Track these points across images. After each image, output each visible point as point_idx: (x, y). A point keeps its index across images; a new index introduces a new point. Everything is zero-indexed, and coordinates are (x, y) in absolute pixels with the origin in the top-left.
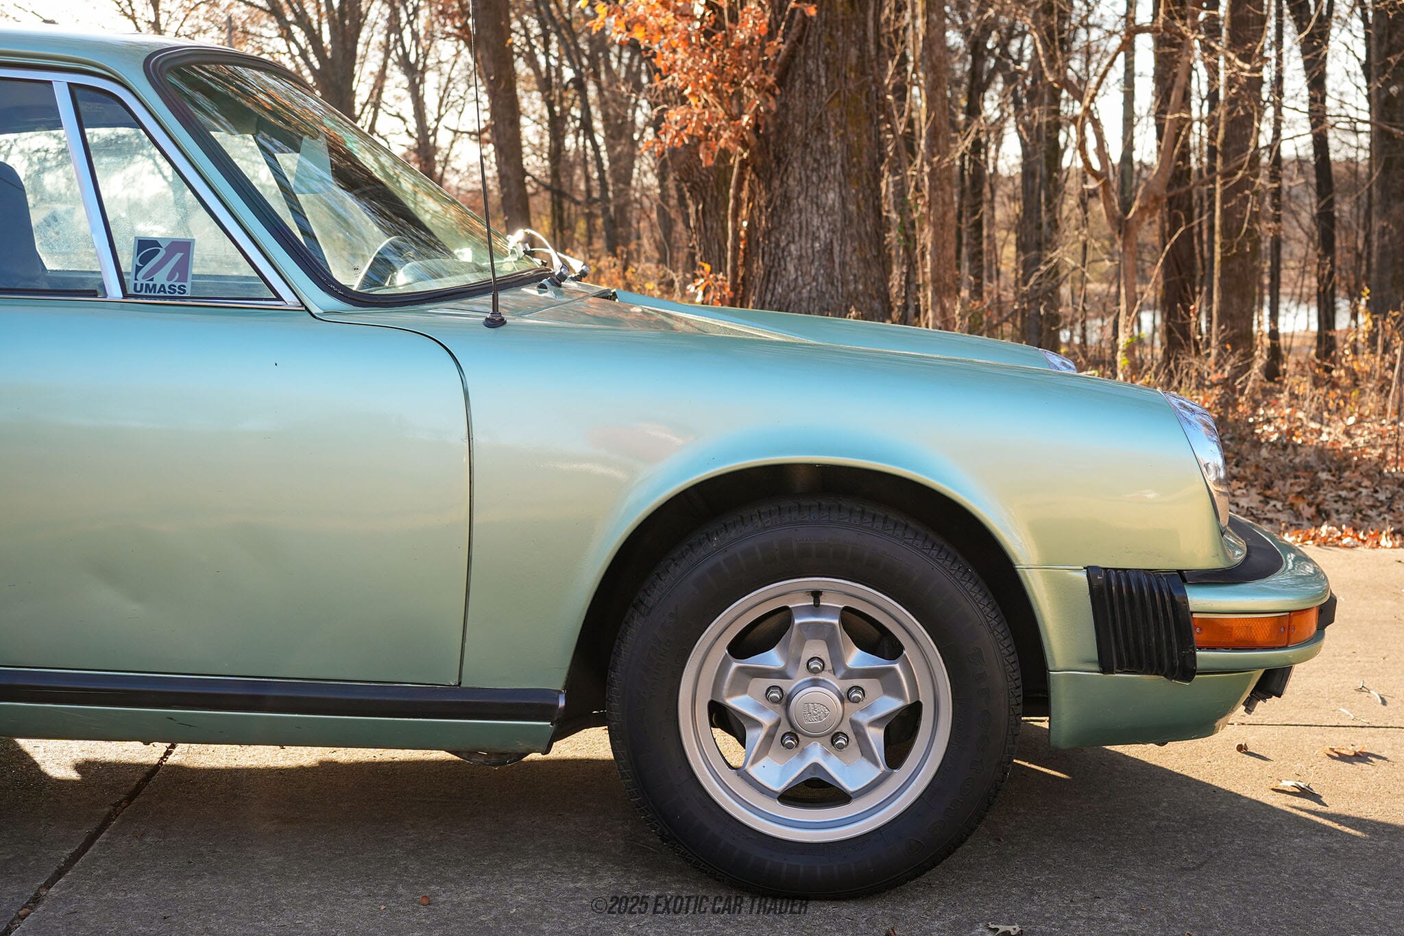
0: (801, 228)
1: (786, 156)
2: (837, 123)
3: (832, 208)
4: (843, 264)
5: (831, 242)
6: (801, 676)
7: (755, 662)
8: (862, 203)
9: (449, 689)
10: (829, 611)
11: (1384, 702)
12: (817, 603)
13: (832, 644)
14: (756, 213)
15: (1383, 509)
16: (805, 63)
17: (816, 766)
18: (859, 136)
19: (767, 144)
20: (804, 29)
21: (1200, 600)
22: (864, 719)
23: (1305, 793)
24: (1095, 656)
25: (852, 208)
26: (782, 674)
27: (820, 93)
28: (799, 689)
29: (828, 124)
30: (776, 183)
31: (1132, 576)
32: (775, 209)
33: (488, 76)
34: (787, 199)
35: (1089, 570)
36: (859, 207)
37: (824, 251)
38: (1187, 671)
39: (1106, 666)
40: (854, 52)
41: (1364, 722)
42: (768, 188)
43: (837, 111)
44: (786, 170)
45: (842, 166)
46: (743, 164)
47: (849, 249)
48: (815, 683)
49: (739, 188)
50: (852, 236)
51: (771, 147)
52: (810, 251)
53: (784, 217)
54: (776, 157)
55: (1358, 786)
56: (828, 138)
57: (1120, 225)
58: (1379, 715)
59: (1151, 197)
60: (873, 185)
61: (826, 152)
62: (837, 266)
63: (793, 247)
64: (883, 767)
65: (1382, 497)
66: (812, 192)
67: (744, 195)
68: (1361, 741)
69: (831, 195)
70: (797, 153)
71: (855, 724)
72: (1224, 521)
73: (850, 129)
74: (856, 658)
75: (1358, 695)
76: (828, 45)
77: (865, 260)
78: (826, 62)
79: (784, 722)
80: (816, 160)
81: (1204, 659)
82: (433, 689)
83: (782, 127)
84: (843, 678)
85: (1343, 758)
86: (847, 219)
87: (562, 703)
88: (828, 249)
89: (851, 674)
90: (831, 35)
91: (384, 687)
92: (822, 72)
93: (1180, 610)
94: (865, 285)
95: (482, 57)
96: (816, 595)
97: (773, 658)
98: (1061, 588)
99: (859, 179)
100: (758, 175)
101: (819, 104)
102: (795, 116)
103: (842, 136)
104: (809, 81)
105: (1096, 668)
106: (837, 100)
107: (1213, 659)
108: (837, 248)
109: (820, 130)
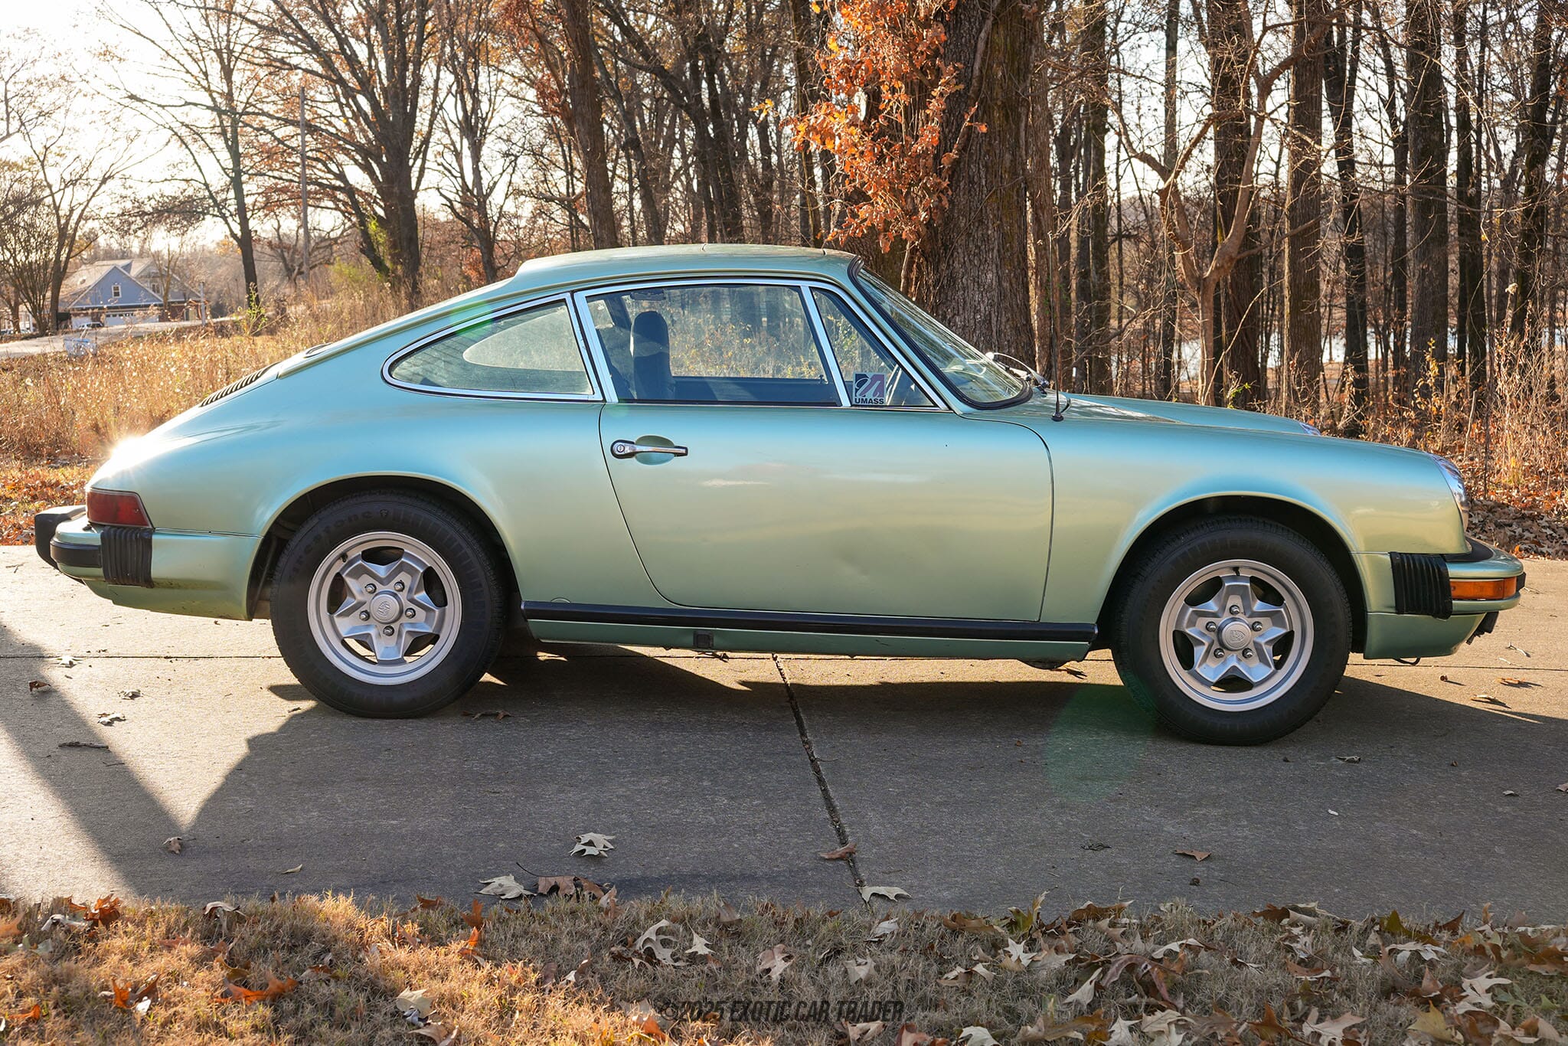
0: (965, 302)
1: (952, 244)
2: (995, 216)
3: (990, 286)
4: (999, 332)
5: (990, 314)
6: (1227, 616)
7: (1201, 608)
8: (1014, 280)
9: (1034, 623)
10: (1244, 579)
11: (1528, 656)
12: (1238, 573)
13: (1244, 597)
14: (924, 290)
15: (1478, 530)
16: (969, 166)
17: (1234, 668)
18: (1011, 225)
19: (936, 234)
20: (968, 139)
21: (1454, 571)
22: (1262, 641)
23: (1493, 701)
24: (1394, 604)
25: (1006, 284)
26: (1215, 615)
27: (981, 191)
28: (1225, 624)
29: (988, 216)
30: (943, 266)
31: (1416, 557)
32: (942, 287)
33: (584, 148)
34: (952, 279)
35: (1392, 554)
36: (1011, 284)
37: (984, 321)
38: (1445, 612)
39: (1399, 610)
40: (1008, 156)
41: (1518, 666)
42: (936, 270)
43: (995, 206)
44: (952, 255)
45: (999, 251)
46: (913, 251)
47: (1004, 320)
48: (1234, 620)
49: (909, 270)
50: (1006, 308)
51: (939, 236)
52: (972, 321)
53: (950, 294)
54: (943, 244)
55: (1527, 699)
56: (988, 229)
57: (1199, 284)
58: (1526, 662)
59: (1227, 257)
60: (1022, 264)
61: (986, 239)
62: (994, 334)
63: (957, 319)
64: (1273, 668)
65: (1476, 521)
66: (974, 273)
67: (913, 276)
68: (1522, 676)
69: (990, 275)
70: (961, 240)
71: (1257, 645)
72: (1466, 525)
73: (1004, 220)
74: (1258, 606)
75: (1508, 651)
76: (988, 152)
77: (1016, 328)
78: (986, 166)
79: (1216, 642)
80: (977, 247)
81: (1458, 605)
82: (1025, 624)
83: (948, 220)
84: (1249, 617)
85: (1510, 684)
86: (1002, 294)
87: (1096, 631)
88: (988, 320)
89: (1253, 615)
90: (990, 144)
91: (998, 622)
92: (983, 174)
93: (1444, 578)
94: (1017, 348)
95: (578, 131)
96: (1236, 569)
97: (1212, 605)
98: (1376, 565)
99: (1011, 260)
100: (926, 260)
101: (980, 201)
102: (960, 210)
103: (998, 226)
104: (972, 182)
105: (1393, 610)
106: (994, 197)
107: (1462, 605)
108: (994, 320)
109: (981, 222)
